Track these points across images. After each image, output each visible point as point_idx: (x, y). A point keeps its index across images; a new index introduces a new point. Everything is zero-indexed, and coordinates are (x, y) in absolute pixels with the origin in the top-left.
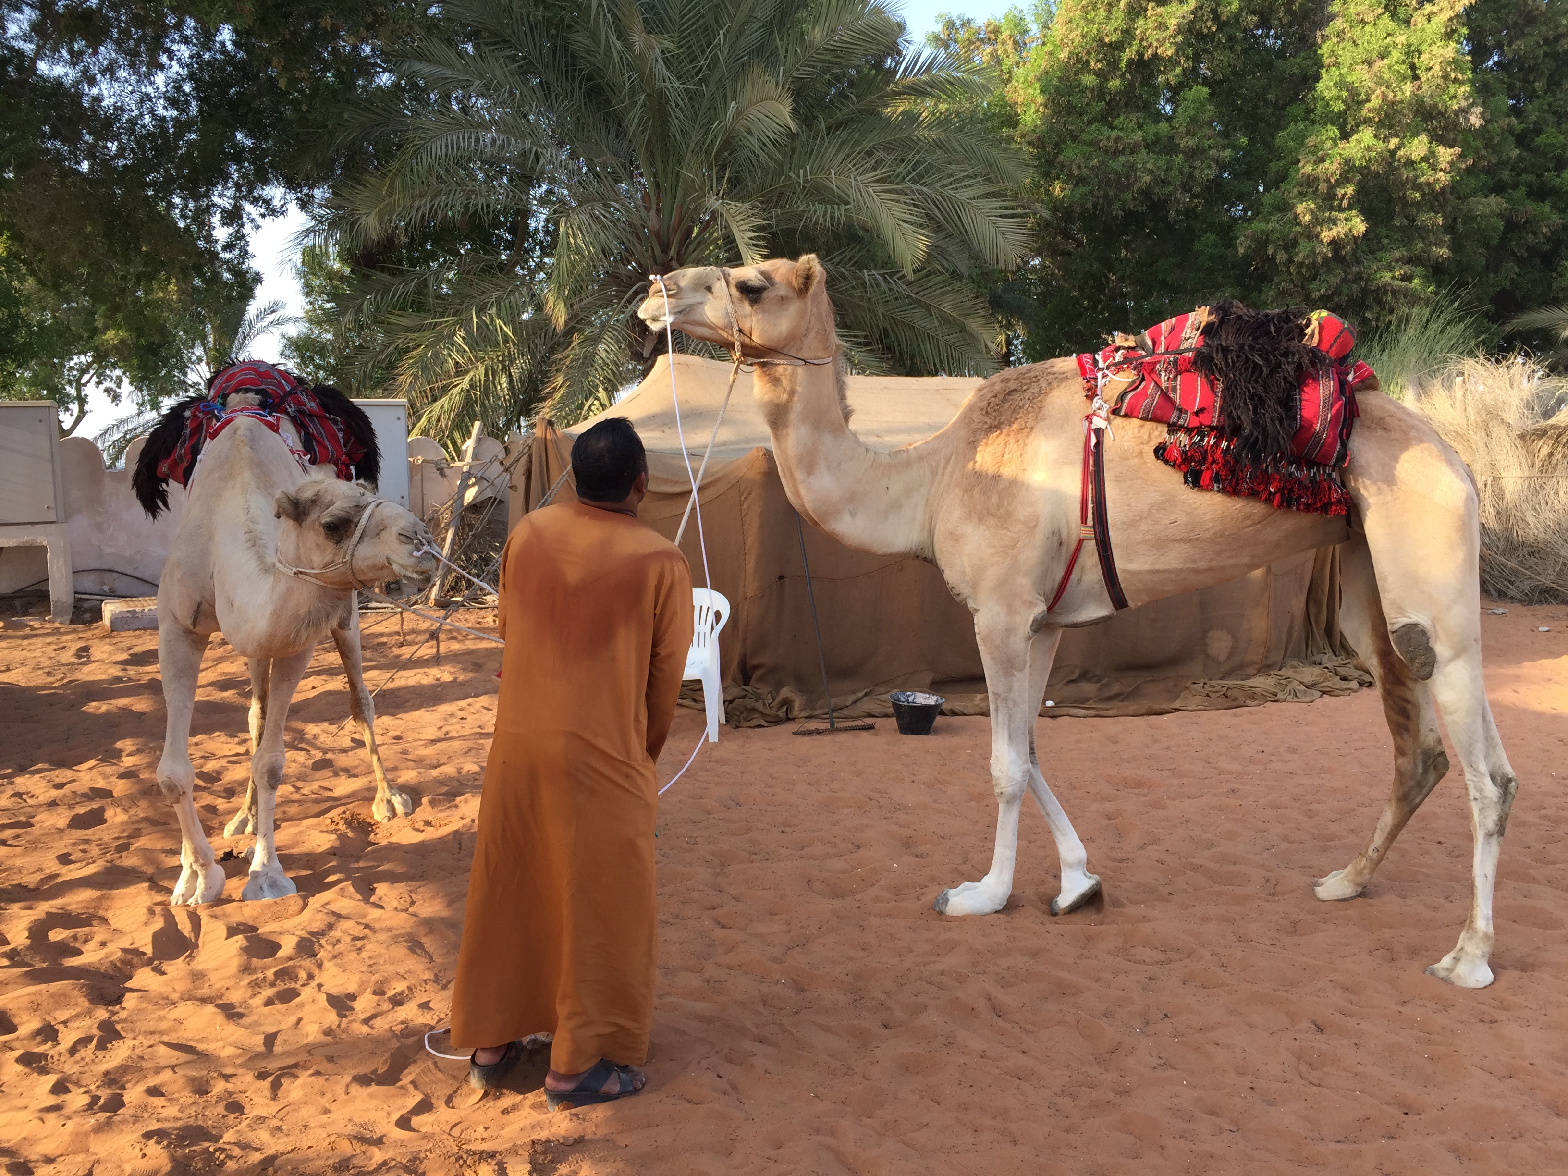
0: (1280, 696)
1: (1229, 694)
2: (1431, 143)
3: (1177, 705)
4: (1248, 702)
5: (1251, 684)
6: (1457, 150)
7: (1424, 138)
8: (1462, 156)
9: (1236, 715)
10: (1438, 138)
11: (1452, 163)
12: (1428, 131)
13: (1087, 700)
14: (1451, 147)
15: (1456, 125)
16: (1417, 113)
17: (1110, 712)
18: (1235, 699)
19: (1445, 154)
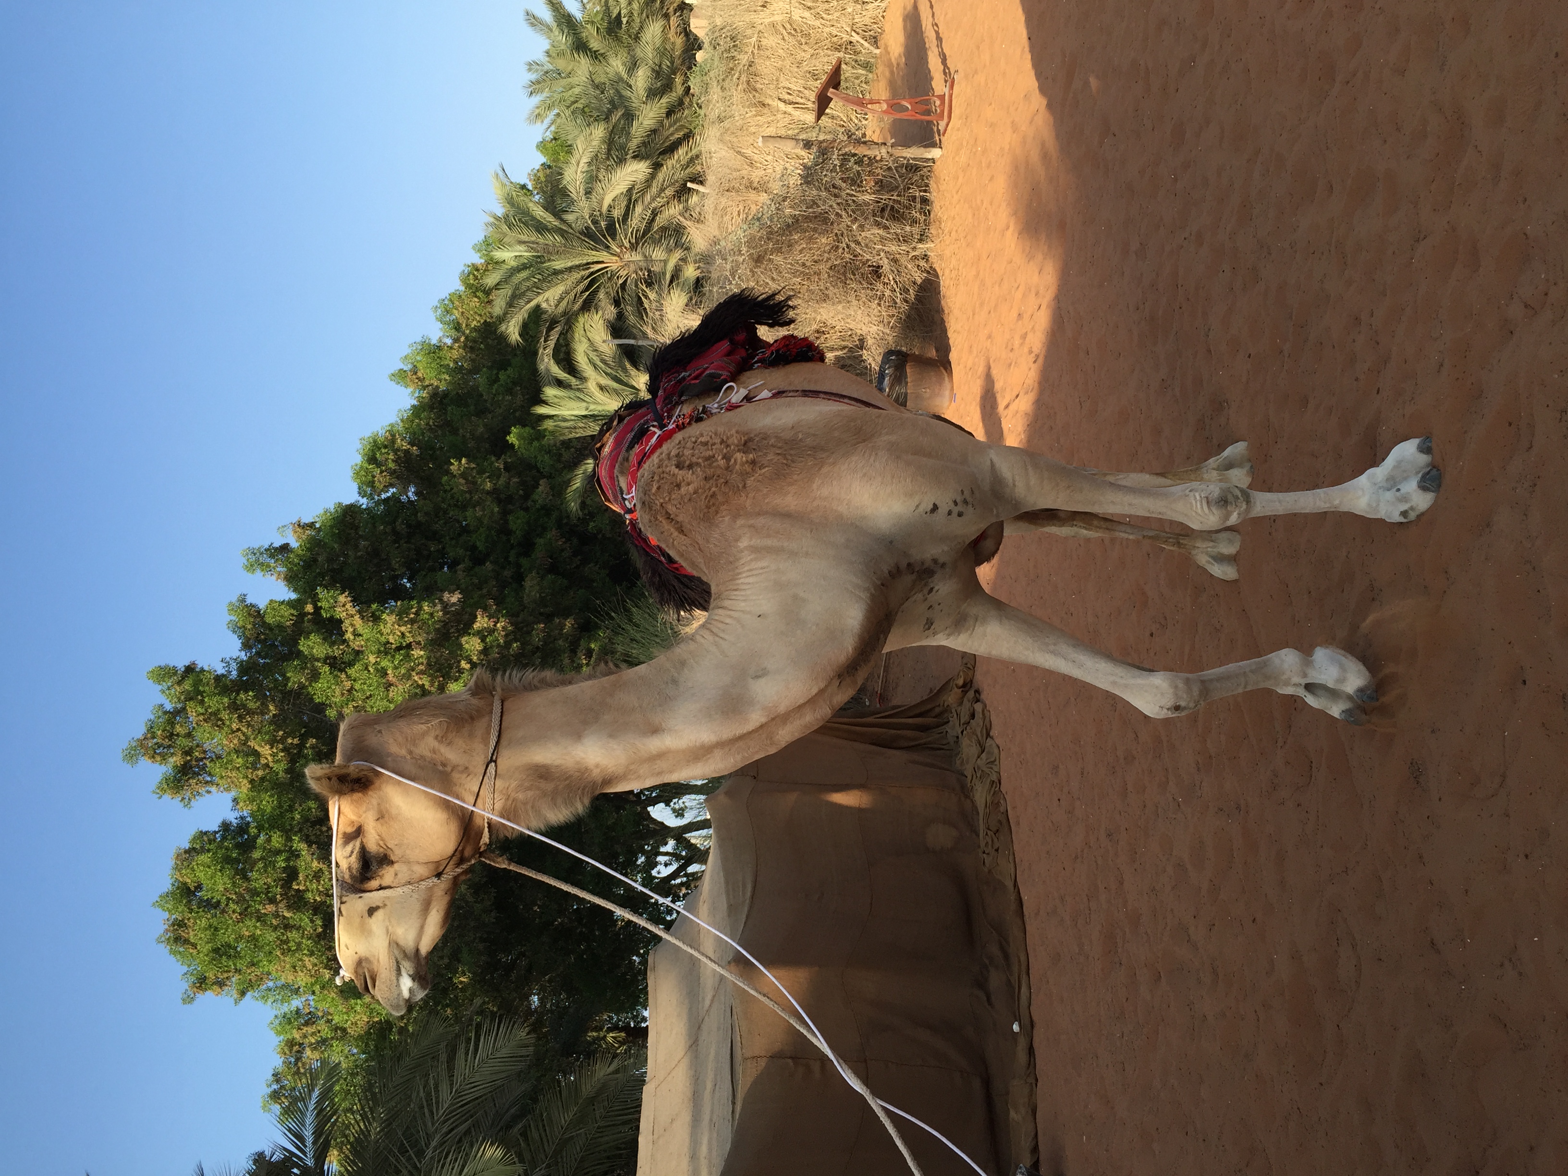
0: (994, 777)
1: (994, 829)
2: (470, 634)
3: (1010, 884)
4: (1002, 809)
5: (983, 805)
6: (479, 613)
7: (464, 640)
8: (485, 609)
9: (1018, 823)
10: (466, 628)
11: (490, 617)
12: (458, 636)
13: (1009, 983)
14: (476, 617)
15: (457, 613)
16: (440, 645)
17: (1023, 958)
18: (1000, 822)
19: (482, 622)
